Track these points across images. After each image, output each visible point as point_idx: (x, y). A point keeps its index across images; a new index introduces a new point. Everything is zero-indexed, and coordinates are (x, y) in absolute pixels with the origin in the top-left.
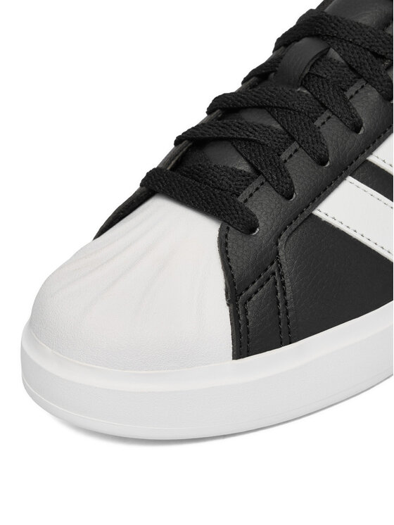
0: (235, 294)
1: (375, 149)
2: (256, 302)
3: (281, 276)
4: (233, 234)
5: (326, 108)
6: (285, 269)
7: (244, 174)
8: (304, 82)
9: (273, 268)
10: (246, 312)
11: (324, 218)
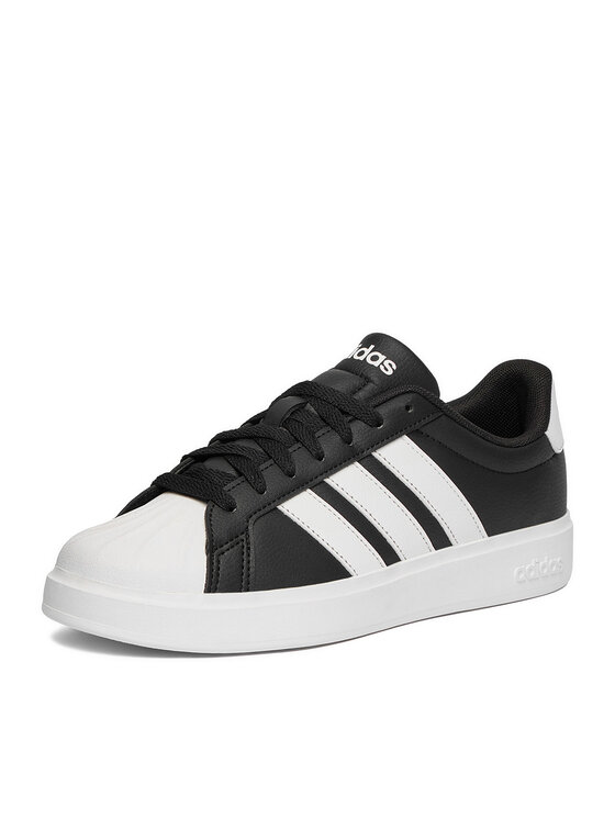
0: (212, 548)
1: (332, 474)
2: (228, 556)
3: (248, 543)
4: (216, 510)
5: (298, 441)
6: (252, 539)
7: (229, 476)
8: (285, 423)
9: (243, 537)
10: (219, 562)
11: (286, 513)
